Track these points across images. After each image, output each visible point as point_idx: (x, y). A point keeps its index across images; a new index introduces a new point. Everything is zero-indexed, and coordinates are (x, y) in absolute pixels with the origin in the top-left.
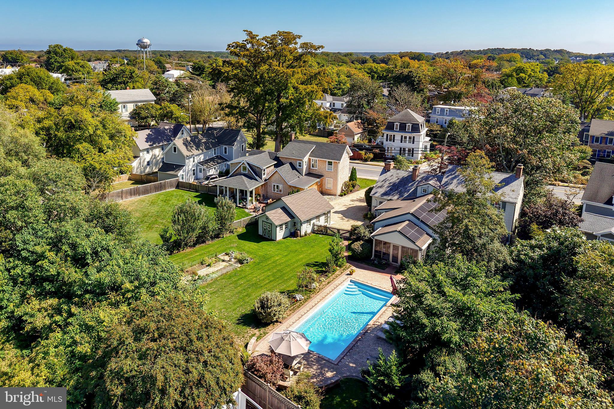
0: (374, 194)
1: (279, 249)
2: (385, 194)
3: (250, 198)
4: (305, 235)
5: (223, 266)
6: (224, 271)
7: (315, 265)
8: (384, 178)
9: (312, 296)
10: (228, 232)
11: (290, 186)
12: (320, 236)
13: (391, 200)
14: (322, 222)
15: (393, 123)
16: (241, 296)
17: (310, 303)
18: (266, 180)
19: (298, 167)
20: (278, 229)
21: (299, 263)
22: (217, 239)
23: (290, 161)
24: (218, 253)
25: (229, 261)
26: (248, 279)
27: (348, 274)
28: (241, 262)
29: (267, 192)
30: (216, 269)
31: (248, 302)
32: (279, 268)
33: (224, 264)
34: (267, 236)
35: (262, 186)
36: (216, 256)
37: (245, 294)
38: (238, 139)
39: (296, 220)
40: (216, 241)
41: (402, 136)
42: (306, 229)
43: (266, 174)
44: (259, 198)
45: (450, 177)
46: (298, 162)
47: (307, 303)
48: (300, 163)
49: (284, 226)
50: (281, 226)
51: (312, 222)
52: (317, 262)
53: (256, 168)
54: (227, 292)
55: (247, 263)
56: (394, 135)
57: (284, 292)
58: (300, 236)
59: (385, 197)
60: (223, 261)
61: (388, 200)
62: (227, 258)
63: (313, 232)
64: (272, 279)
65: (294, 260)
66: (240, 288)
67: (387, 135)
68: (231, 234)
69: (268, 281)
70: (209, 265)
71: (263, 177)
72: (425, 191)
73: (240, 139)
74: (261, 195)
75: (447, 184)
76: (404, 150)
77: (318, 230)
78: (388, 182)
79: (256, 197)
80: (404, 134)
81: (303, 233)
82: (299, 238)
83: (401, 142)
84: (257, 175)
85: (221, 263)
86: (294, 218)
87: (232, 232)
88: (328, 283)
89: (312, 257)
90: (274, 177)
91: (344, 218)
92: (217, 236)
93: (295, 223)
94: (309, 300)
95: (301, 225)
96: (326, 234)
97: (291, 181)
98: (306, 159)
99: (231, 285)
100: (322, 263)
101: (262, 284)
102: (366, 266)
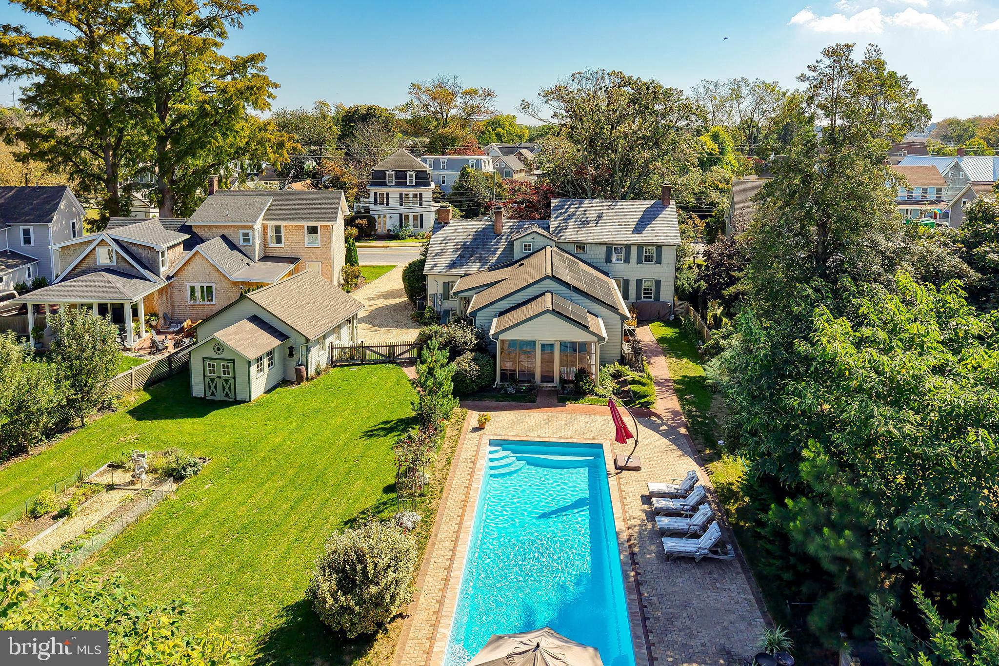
0: (430, 270)
1: (269, 419)
2: (453, 265)
3: (133, 325)
4: (318, 374)
5: (115, 505)
6: (129, 517)
7: (391, 430)
8: (442, 238)
9: (433, 505)
10: (95, 409)
11: (235, 283)
12: (354, 369)
13: (466, 275)
14: (344, 339)
15: (383, 173)
16: (224, 577)
17: (444, 528)
18: (169, 278)
19: (241, 243)
20: (254, 368)
21: (345, 436)
22: (65, 436)
23: (221, 232)
24: (84, 471)
25: (132, 483)
26: (221, 516)
27: (475, 430)
28: (176, 474)
29: (173, 307)
30: (93, 519)
31: (259, 588)
32: (299, 461)
33: (117, 496)
34: (220, 396)
35: (160, 291)
36: (80, 479)
37: (234, 566)
38: (62, 206)
39: (294, 340)
40: (62, 440)
41: (401, 194)
42: (317, 358)
43: (167, 263)
44: (154, 323)
45: (561, 218)
46: (241, 231)
47: (433, 529)
48: (246, 235)
49: (266, 361)
50: (259, 360)
51: (328, 341)
52: (388, 422)
53: (141, 251)
54: (167, 579)
55: (195, 473)
56: (388, 194)
57: (354, 520)
58: (307, 379)
59: (454, 271)
60: (111, 487)
61: (461, 277)
62: (120, 477)
63: (333, 363)
64: (297, 494)
65: (327, 433)
66: (207, 554)
67: (376, 194)
68: (107, 413)
69: (287, 505)
70: (64, 513)
71: (162, 270)
72: (527, 247)
73: (67, 207)
74: (161, 315)
75: (560, 230)
76: (407, 217)
77: (340, 359)
78: (451, 244)
79: (147, 322)
80: (404, 190)
81: (312, 371)
82: (305, 383)
83: (401, 204)
84: (145, 267)
85: (105, 496)
86: (287, 337)
87: (105, 407)
88: (449, 461)
89: (365, 414)
90: (189, 267)
91: (376, 328)
92: (63, 426)
93: (291, 349)
94: (436, 520)
95: (308, 349)
96: (364, 362)
97: (234, 272)
98: (258, 226)
99: (173, 552)
100: (400, 420)
101: (276, 518)
102: (494, 404)
